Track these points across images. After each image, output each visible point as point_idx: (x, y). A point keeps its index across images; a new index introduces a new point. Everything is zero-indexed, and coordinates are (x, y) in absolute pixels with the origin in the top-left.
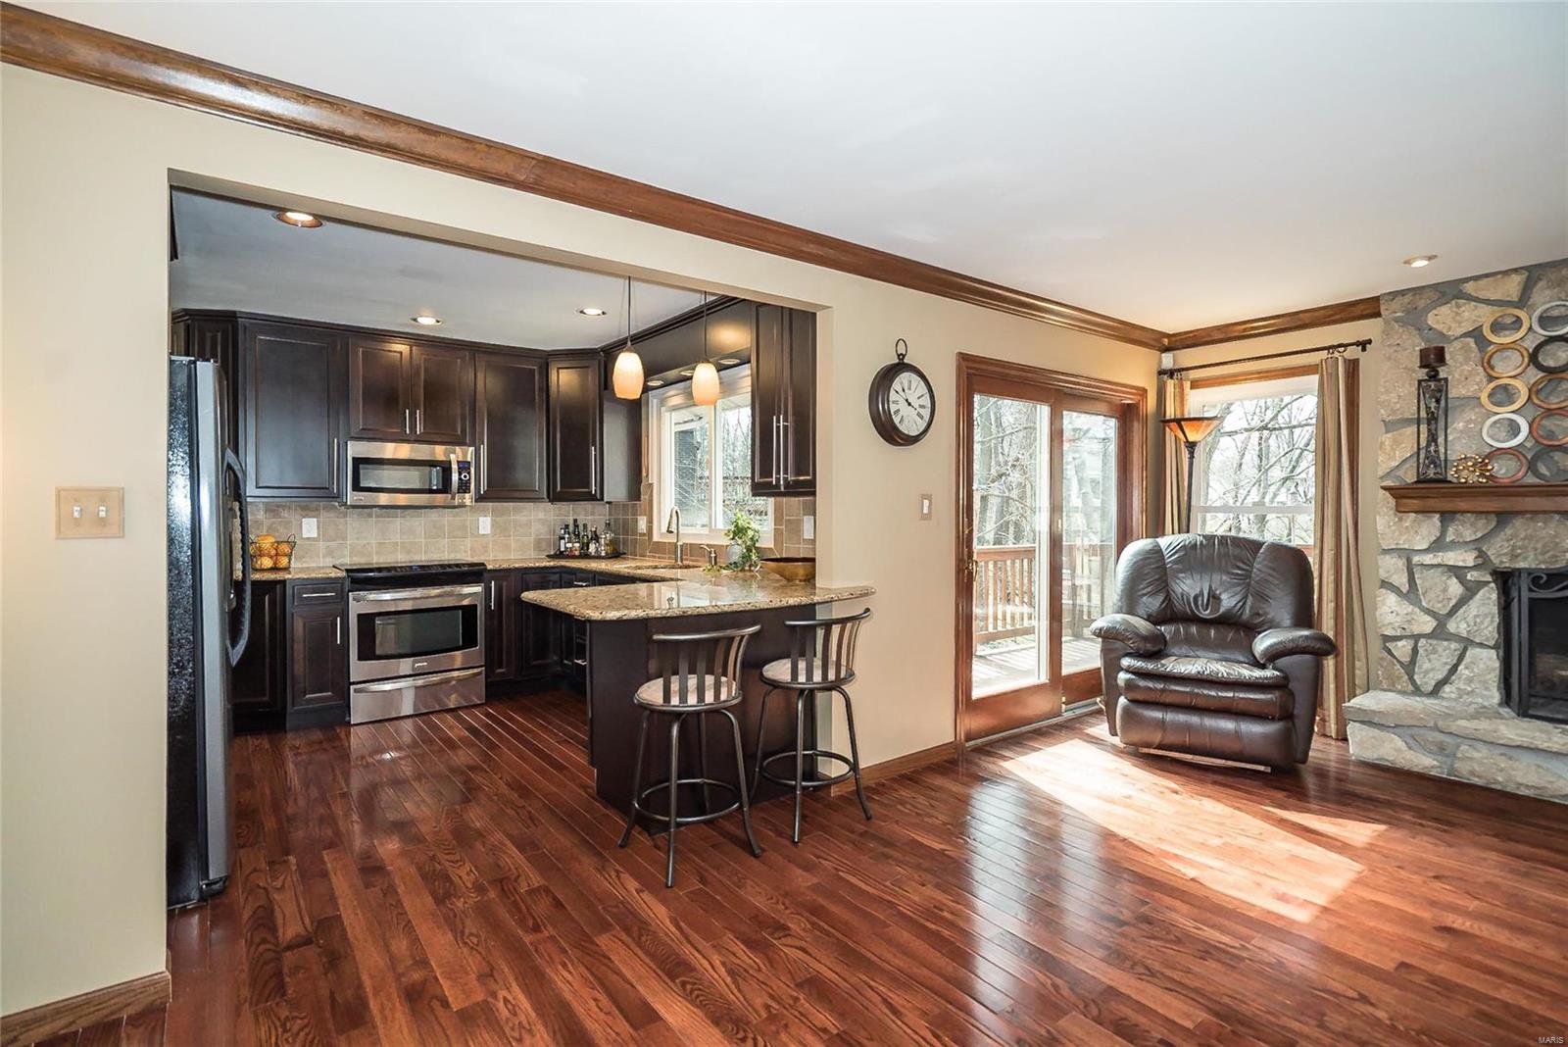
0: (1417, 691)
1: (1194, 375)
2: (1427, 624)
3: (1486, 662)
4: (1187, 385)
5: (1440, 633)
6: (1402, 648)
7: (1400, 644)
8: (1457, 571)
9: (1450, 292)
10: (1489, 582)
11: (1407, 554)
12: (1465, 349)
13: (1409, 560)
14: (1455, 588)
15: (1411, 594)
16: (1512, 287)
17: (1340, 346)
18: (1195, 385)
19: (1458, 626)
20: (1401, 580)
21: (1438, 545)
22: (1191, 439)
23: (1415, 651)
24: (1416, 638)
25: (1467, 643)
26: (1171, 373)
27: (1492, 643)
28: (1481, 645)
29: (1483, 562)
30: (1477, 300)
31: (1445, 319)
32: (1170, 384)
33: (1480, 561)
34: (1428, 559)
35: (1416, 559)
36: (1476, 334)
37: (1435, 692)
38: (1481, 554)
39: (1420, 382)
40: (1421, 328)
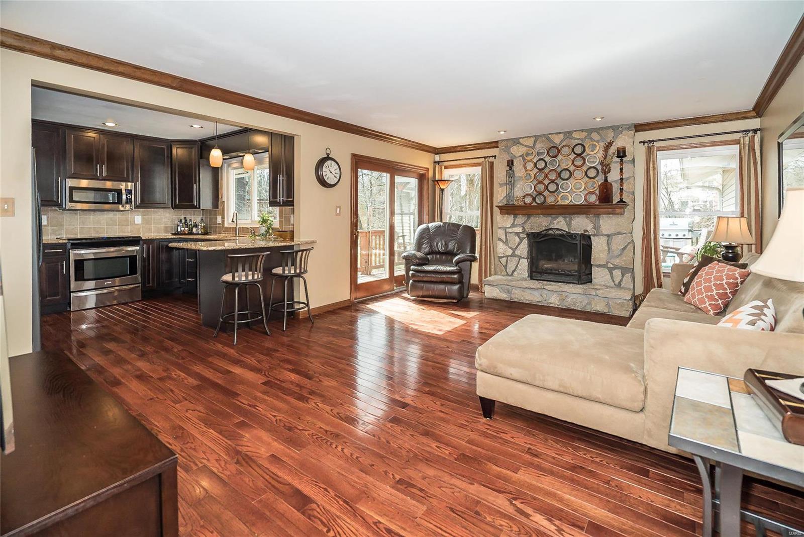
0: (508, 275)
1: (446, 164)
2: (510, 252)
3: (525, 263)
4: (443, 167)
5: (513, 255)
6: (504, 260)
7: (503, 259)
8: (518, 234)
9: (516, 141)
10: (525, 238)
11: (505, 228)
12: (520, 160)
13: (506, 231)
14: (517, 240)
15: (506, 242)
16: (530, 142)
17: (488, 157)
18: (446, 167)
19: (518, 252)
20: (503, 238)
21: (513, 226)
22: (442, 188)
23: (507, 261)
24: (507, 256)
25: (520, 257)
26: (438, 163)
27: (526, 257)
28: (524, 258)
29: (524, 231)
30: (523, 145)
31: (517, 151)
32: (437, 166)
33: (523, 230)
34: (510, 230)
35: (507, 230)
36: (522, 156)
37: (512, 275)
38: (524, 228)
39: (507, 171)
40: (509, 153)
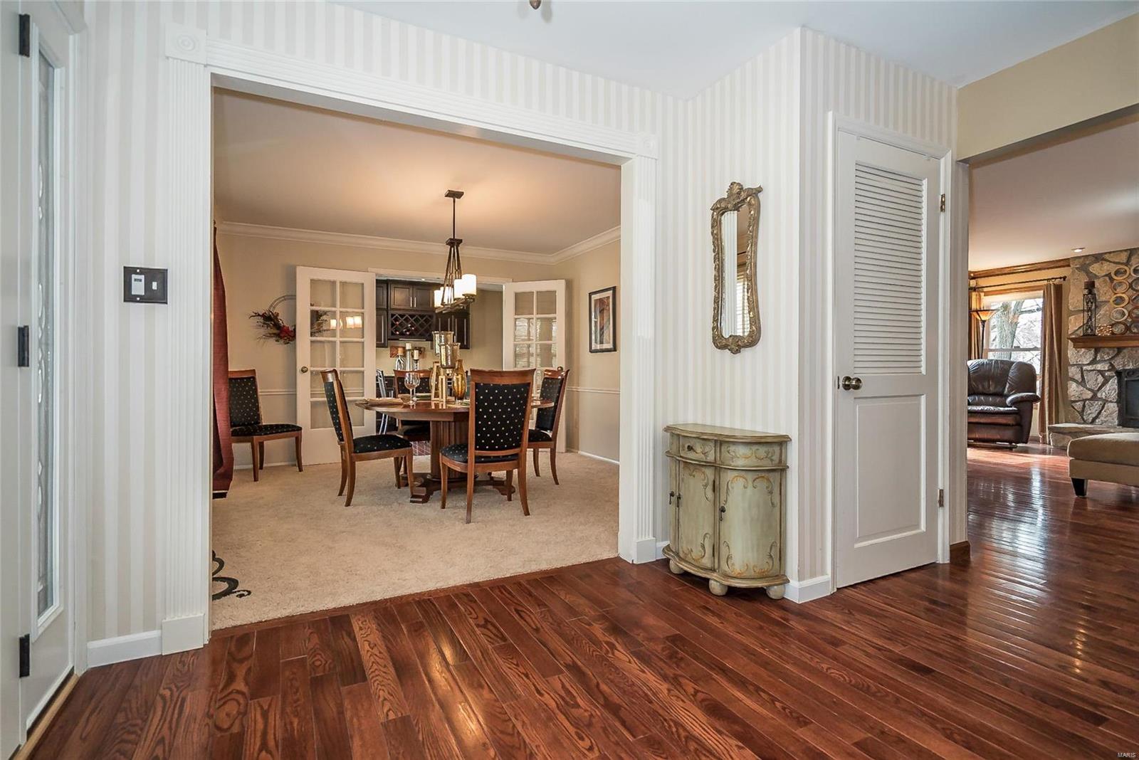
0: (1085, 422)
1: (985, 290)
2: (1089, 395)
3: (1113, 407)
4: (982, 294)
5: (1094, 398)
6: (1079, 405)
7: (1078, 404)
8: (1101, 372)
9: (1098, 258)
10: (1113, 376)
11: (1081, 366)
12: (1105, 281)
13: (1082, 368)
14: (1101, 379)
15: (1082, 382)
16: (1124, 258)
17: (1053, 279)
18: (987, 294)
19: (1101, 395)
20: (1078, 377)
21: (1093, 362)
22: (983, 319)
23: (1084, 406)
24: (1085, 400)
25: (1105, 401)
26: (974, 289)
27: (1115, 401)
28: (1111, 402)
29: (1112, 367)
30: (1110, 262)
31: (1095, 269)
32: (974, 295)
33: (1110, 368)
34: (1089, 368)
35: (1084, 368)
36: (1109, 275)
37: (1093, 421)
38: (1111, 365)
39: (1084, 295)
40: (1088, 273)
